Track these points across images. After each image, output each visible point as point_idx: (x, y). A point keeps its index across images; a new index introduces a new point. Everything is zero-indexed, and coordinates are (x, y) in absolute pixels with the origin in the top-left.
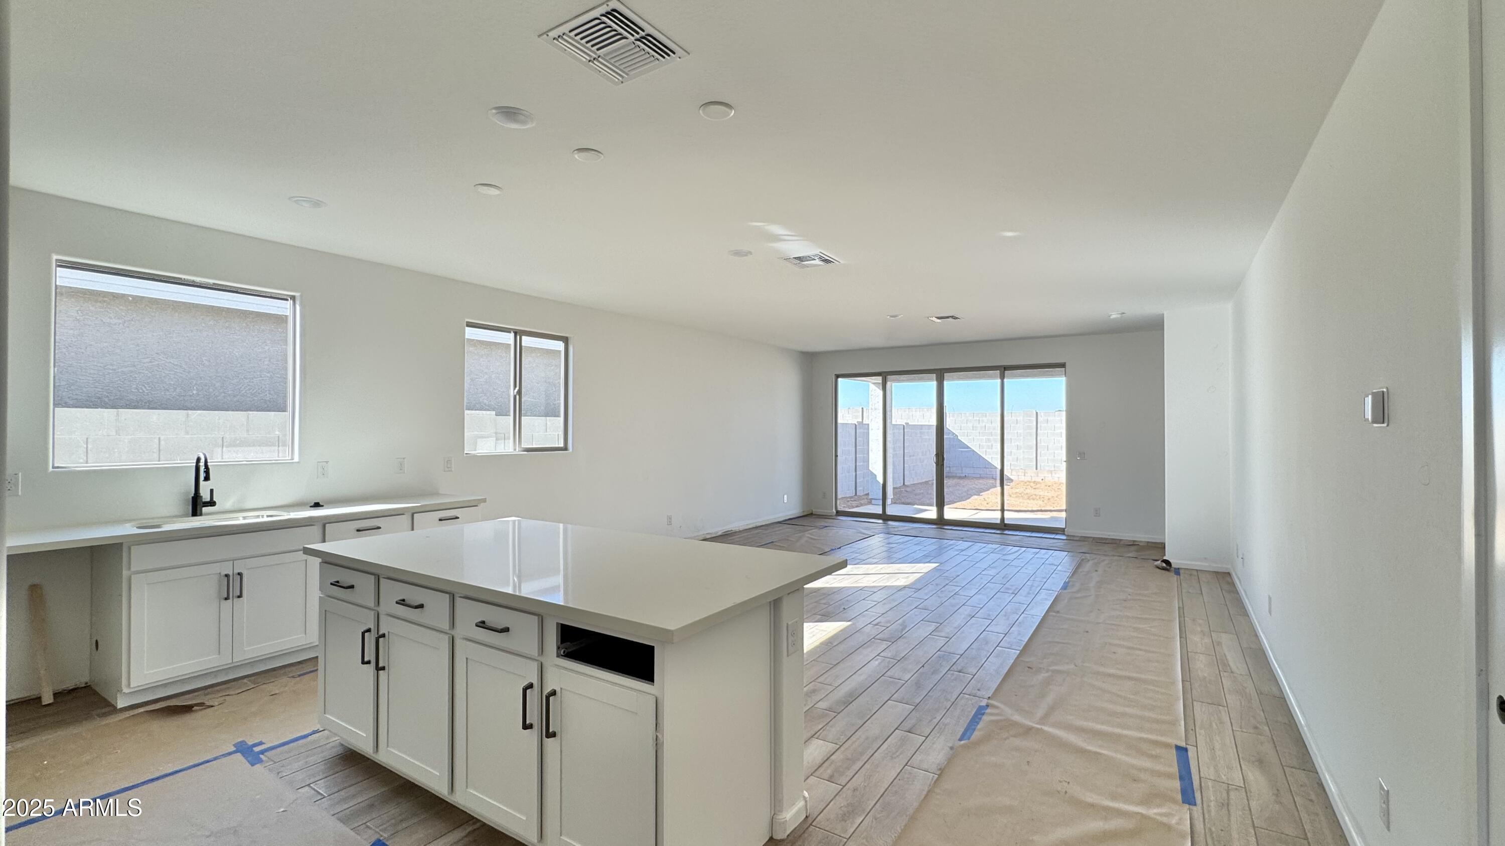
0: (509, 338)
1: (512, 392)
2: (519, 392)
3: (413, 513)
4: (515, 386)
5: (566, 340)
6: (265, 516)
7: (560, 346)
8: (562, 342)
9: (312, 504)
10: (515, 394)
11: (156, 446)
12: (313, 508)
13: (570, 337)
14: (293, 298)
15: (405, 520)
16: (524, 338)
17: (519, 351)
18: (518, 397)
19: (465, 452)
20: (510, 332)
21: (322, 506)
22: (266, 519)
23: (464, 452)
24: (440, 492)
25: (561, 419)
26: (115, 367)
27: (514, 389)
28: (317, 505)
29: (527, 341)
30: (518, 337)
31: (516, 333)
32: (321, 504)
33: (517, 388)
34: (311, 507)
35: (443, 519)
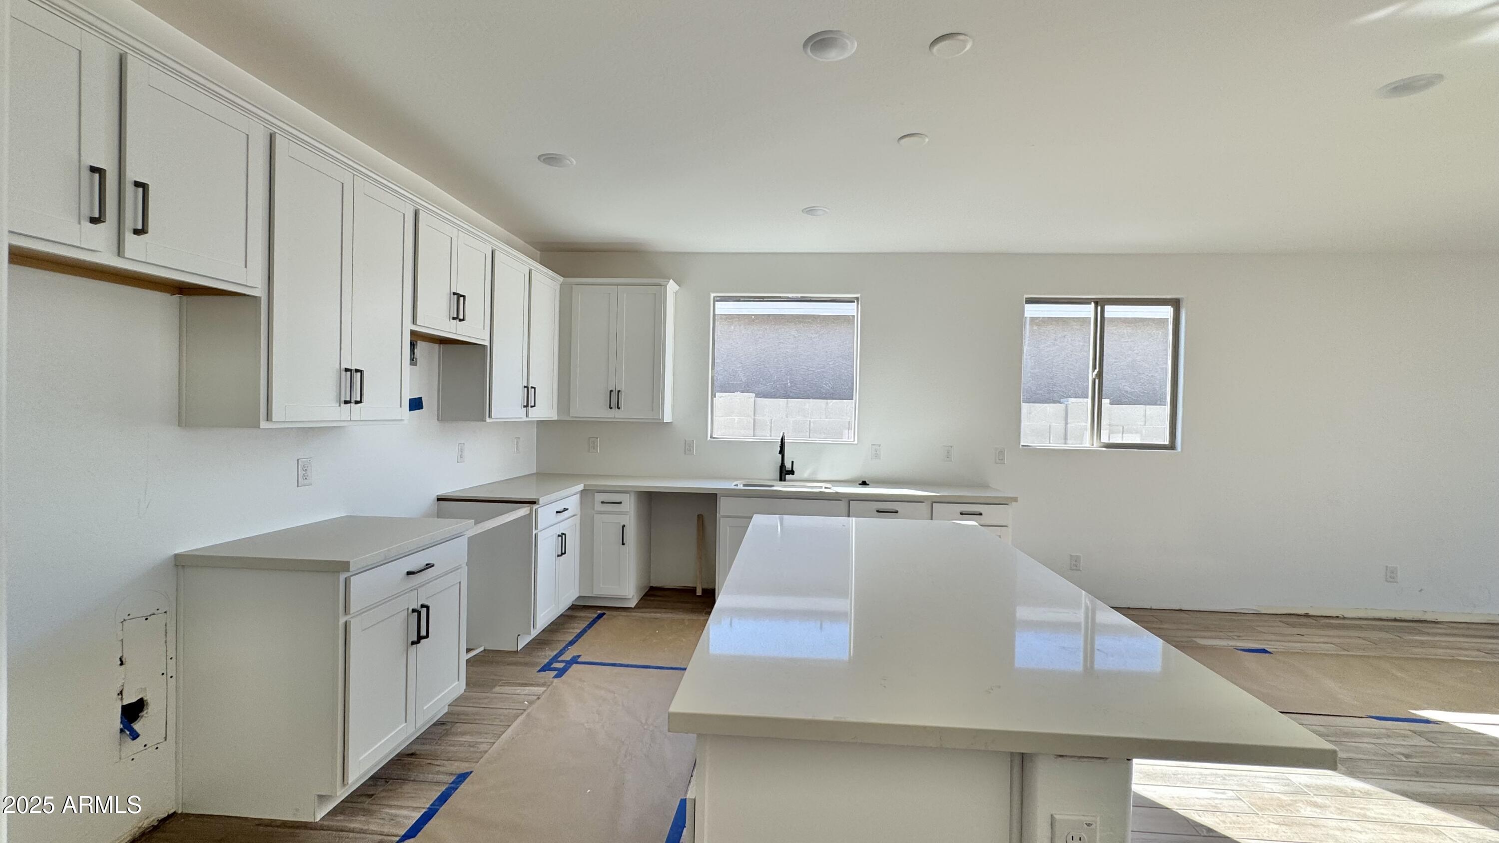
0: (1088, 311)
1: (1092, 375)
2: (1100, 375)
3: (934, 501)
4: (1094, 368)
5: (1176, 304)
6: (823, 488)
7: (1167, 312)
8: (1170, 307)
9: (861, 482)
10: (1094, 377)
11: (808, 426)
12: (861, 486)
13: (1183, 298)
14: (857, 299)
15: (924, 508)
16: (1107, 308)
17: (1101, 322)
18: (1097, 381)
19: (1022, 444)
20: (1090, 303)
21: (868, 485)
22: (823, 490)
23: (1020, 443)
24: (991, 485)
25: (1167, 408)
26: (814, 369)
27: (1093, 371)
28: (864, 483)
29: (1111, 311)
30: (1099, 308)
31: (1096, 304)
32: (867, 483)
33: (1097, 370)
34: (860, 484)
35: (964, 513)
